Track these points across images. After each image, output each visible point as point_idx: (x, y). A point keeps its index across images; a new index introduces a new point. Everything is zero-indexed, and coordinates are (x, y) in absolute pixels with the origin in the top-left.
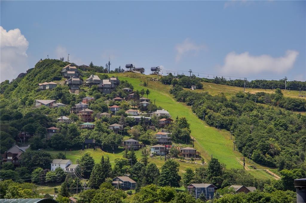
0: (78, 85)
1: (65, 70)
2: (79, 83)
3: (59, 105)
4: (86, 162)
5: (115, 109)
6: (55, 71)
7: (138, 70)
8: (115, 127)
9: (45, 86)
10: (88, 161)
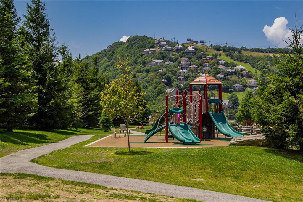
0: (170, 50)
1: (157, 41)
2: (171, 49)
3: (170, 63)
4: (235, 99)
5: (208, 65)
6: (150, 43)
7: (195, 42)
8: (220, 76)
9: (148, 51)
10: (235, 98)
